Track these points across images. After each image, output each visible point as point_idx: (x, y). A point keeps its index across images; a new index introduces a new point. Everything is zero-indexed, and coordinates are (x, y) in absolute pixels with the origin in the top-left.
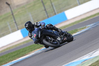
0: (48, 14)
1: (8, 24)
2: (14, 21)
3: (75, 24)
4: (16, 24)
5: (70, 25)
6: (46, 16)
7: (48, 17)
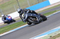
0: (39, 1)
1: (14, 6)
2: (18, 5)
3: (55, 7)
4: (19, 6)
5: (51, 7)
6: (38, 2)
7: (39, 3)
